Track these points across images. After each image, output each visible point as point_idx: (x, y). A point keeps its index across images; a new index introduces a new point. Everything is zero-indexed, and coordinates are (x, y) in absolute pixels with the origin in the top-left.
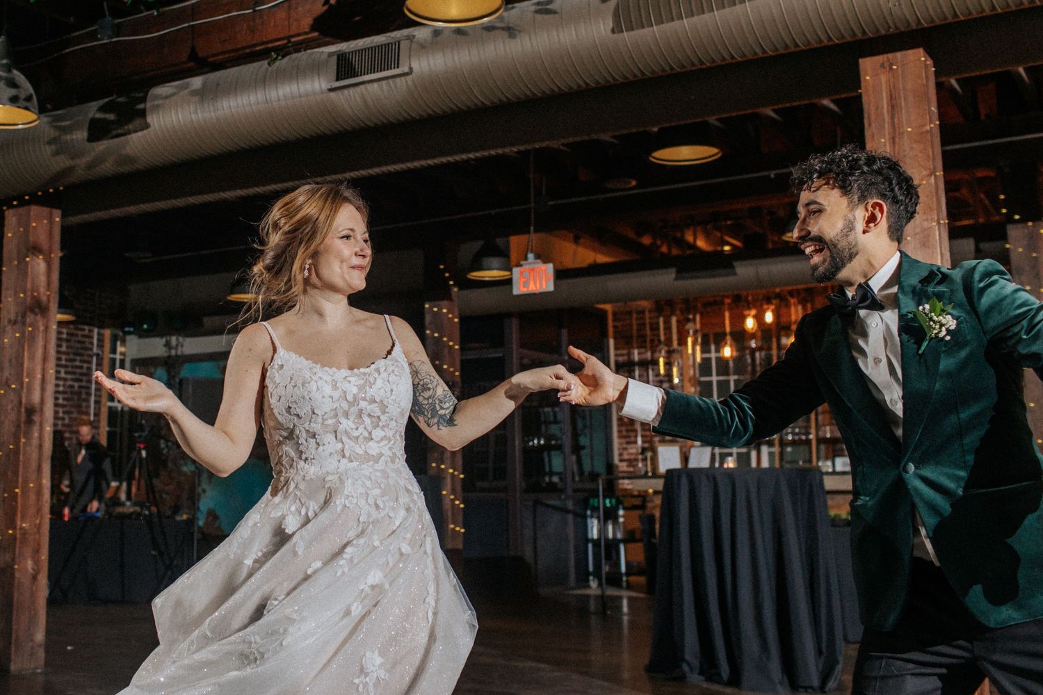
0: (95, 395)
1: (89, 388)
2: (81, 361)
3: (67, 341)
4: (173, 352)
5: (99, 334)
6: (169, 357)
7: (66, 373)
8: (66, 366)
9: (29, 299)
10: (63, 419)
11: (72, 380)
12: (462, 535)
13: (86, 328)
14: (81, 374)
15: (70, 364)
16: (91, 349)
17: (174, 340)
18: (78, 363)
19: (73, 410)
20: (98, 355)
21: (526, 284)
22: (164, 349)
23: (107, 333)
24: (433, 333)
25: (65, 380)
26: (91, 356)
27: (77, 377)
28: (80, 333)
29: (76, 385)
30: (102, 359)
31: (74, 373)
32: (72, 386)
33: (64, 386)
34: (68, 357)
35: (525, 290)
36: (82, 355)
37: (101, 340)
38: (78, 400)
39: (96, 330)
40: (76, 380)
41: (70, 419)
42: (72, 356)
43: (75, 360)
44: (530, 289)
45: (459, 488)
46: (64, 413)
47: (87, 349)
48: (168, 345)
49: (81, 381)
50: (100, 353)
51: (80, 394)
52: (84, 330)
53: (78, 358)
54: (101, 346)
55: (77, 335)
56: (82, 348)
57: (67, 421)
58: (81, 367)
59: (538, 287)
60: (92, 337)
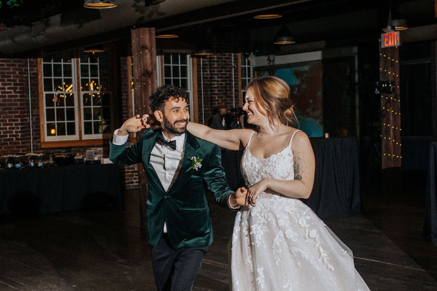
0: (235, 87)
2: (225, 71)
3: (217, 61)
4: (271, 63)
5: (234, 56)
6: (270, 66)
7: (218, 78)
8: (217, 74)
9: (142, 70)
10: (218, 101)
11: (221, 81)
12: (400, 160)
13: (227, 54)
14: (226, 78)
15: (219, 73)
16: (231, 65)
17: (272, 57)
18: (224, 72)
19: (223, 96)
20: (234, 67)
21: (388, 43)
22: (267, 62)
23: (239, 55)
24: (383, 55)
25: (218, 81)
26: (231, 68)
27: (224, 79)
28: (224, 57)
29: (224, 83)
30: (237, 68)
31: (222, 78)
32: (222, 84)
33: (217, 84)
34: (218, 70)
36: (226, 68)
37: (236, 59)
38: (225, 90)
39: (233, 54)
40: (223, 81)
41: (222, 100)
42: (220, 69)
43: (223, 71)
44: (389, 45)
46: (218, 97)
47: (228, 65)
48: (268, 59)
49: (226, 81)
50: (236, 66)
51: (226, 88)
52: (226, 55)
53: (224, 70)
54: (236, 61)
55: (222, 58)
56: (226, 65)
57: (220, 101)
58: (226, 74)
59: (393, 44)
60: (231, 59)
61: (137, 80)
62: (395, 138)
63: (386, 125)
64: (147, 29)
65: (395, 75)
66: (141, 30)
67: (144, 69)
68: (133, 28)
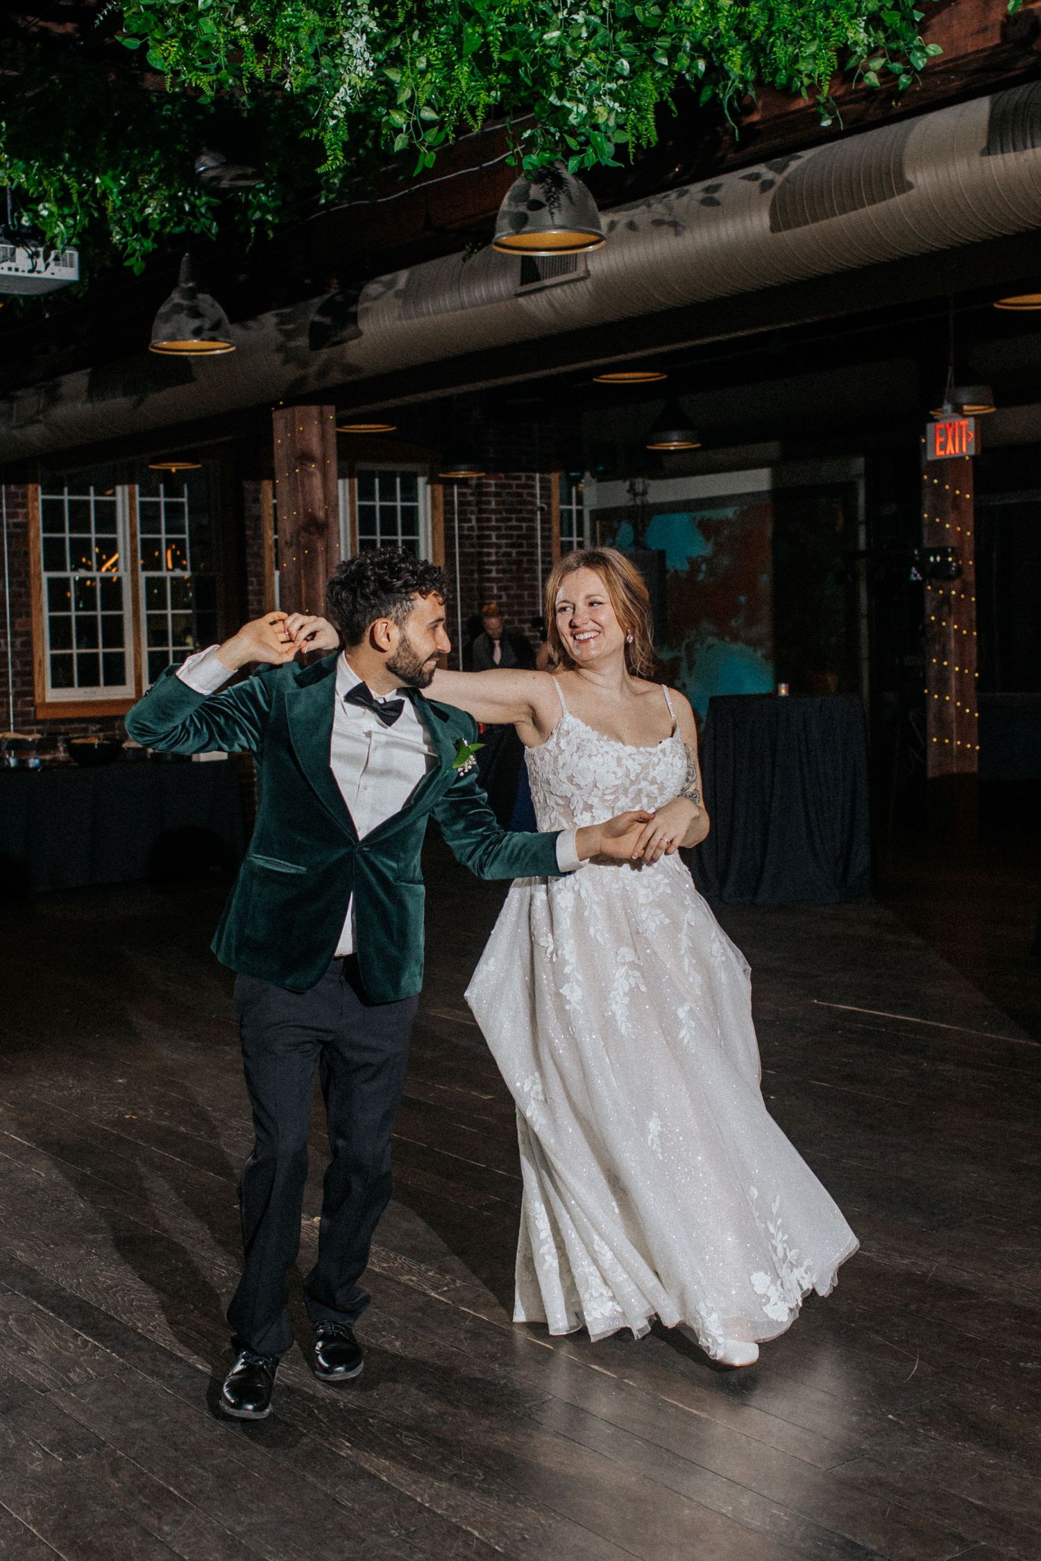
0: (543, 562)
1: (533, 554)
2: (517, 520)
3: (497, 495)
4: (638, 501)
5: (542, 480)
6: (636, 506)
7: (498, 537)
8: (498, 528)
9: (301, 517)
11: (507, 545)
12: (976, 754)
13: (523, 475)
14: (519, 537)
15: (502, 525)
16: (534, 504)
17: (639, 483)
18: (514, 523)
19: (510, 584)
20: (542, 509)
21: (944, 447)
22: (628, 496)
23: (555, 477)
24: (931, 479)
25: (498, 546)
26: (535, 513)
27: (514, 540)
28: (514, 482)
29: (514, 551)
30: (549, 512)
31: (511, 537)
32: (509, 554)
33: (497, 553)
34: (499, 516)
35: (942, 453)
36: (520, 511)
37: (546, 489)
38: (518, 570)
39: (538, 476)
40: (512, 546)
41: (508, 596)
42: (504, 515)
43: (510, 519)
44: (948, 453)
45: (972, 692)
46: (499, 589)
47: (525, 503)
48: (631, 489)
49: (521, 545)
50: (545, 506)
51: (519, 563)
52: (519, 478)
53: (514, 516)
54: (547, 494)
55: (510, 486)
56: (519, 503)
57: (504, 599)
58: (520, 528)
59: (957, 450)
60: (533, 487)
61: (286, 543)
62: (961, 695)
63: (940, 663)
64: (314, 410)
65: (962, 532)
66: (299, 411)
67: (307, 514)
68: (279, 408)
